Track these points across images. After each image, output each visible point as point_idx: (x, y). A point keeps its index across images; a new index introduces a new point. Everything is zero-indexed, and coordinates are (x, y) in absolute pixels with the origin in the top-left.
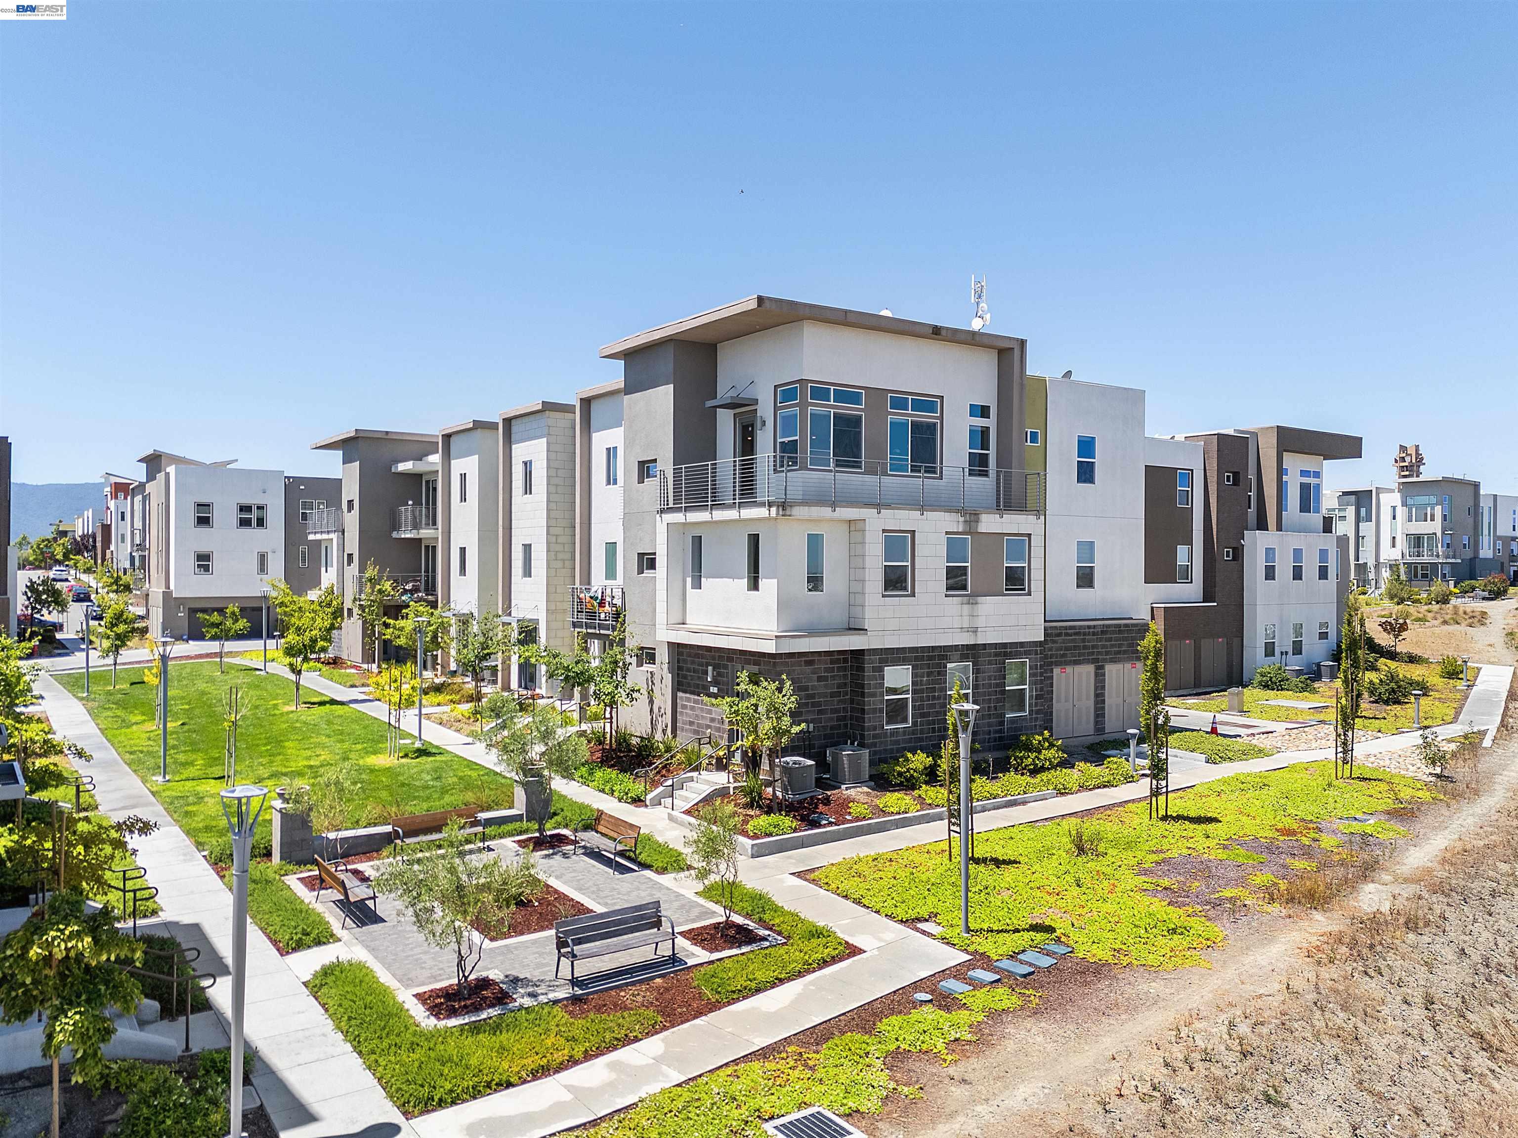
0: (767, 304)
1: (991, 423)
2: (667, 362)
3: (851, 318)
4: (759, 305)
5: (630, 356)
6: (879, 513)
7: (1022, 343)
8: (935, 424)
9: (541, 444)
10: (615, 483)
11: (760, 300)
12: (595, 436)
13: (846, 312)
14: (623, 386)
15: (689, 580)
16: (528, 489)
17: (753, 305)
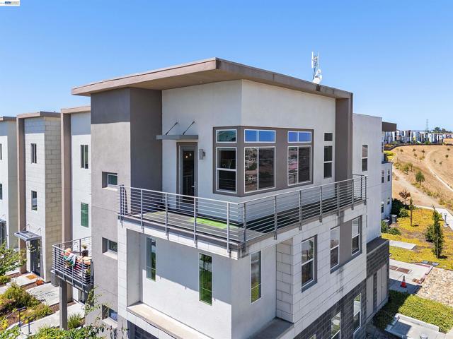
0: (223, 66)
1: (332, 143)
2: (125, 104)
3: (277, 79)
4: (217, 67)
5: (95, 95)
6: (300, 229)
7: (352, 95)
8: (309, 148)
9: (42, 136)
10: (87, 167)
11: (218, 62)
12: (74, 138)
13: (274, 74)
14: (90, 110)
15: (144, 272)
16: (34, 160)
17: (212, 66)
